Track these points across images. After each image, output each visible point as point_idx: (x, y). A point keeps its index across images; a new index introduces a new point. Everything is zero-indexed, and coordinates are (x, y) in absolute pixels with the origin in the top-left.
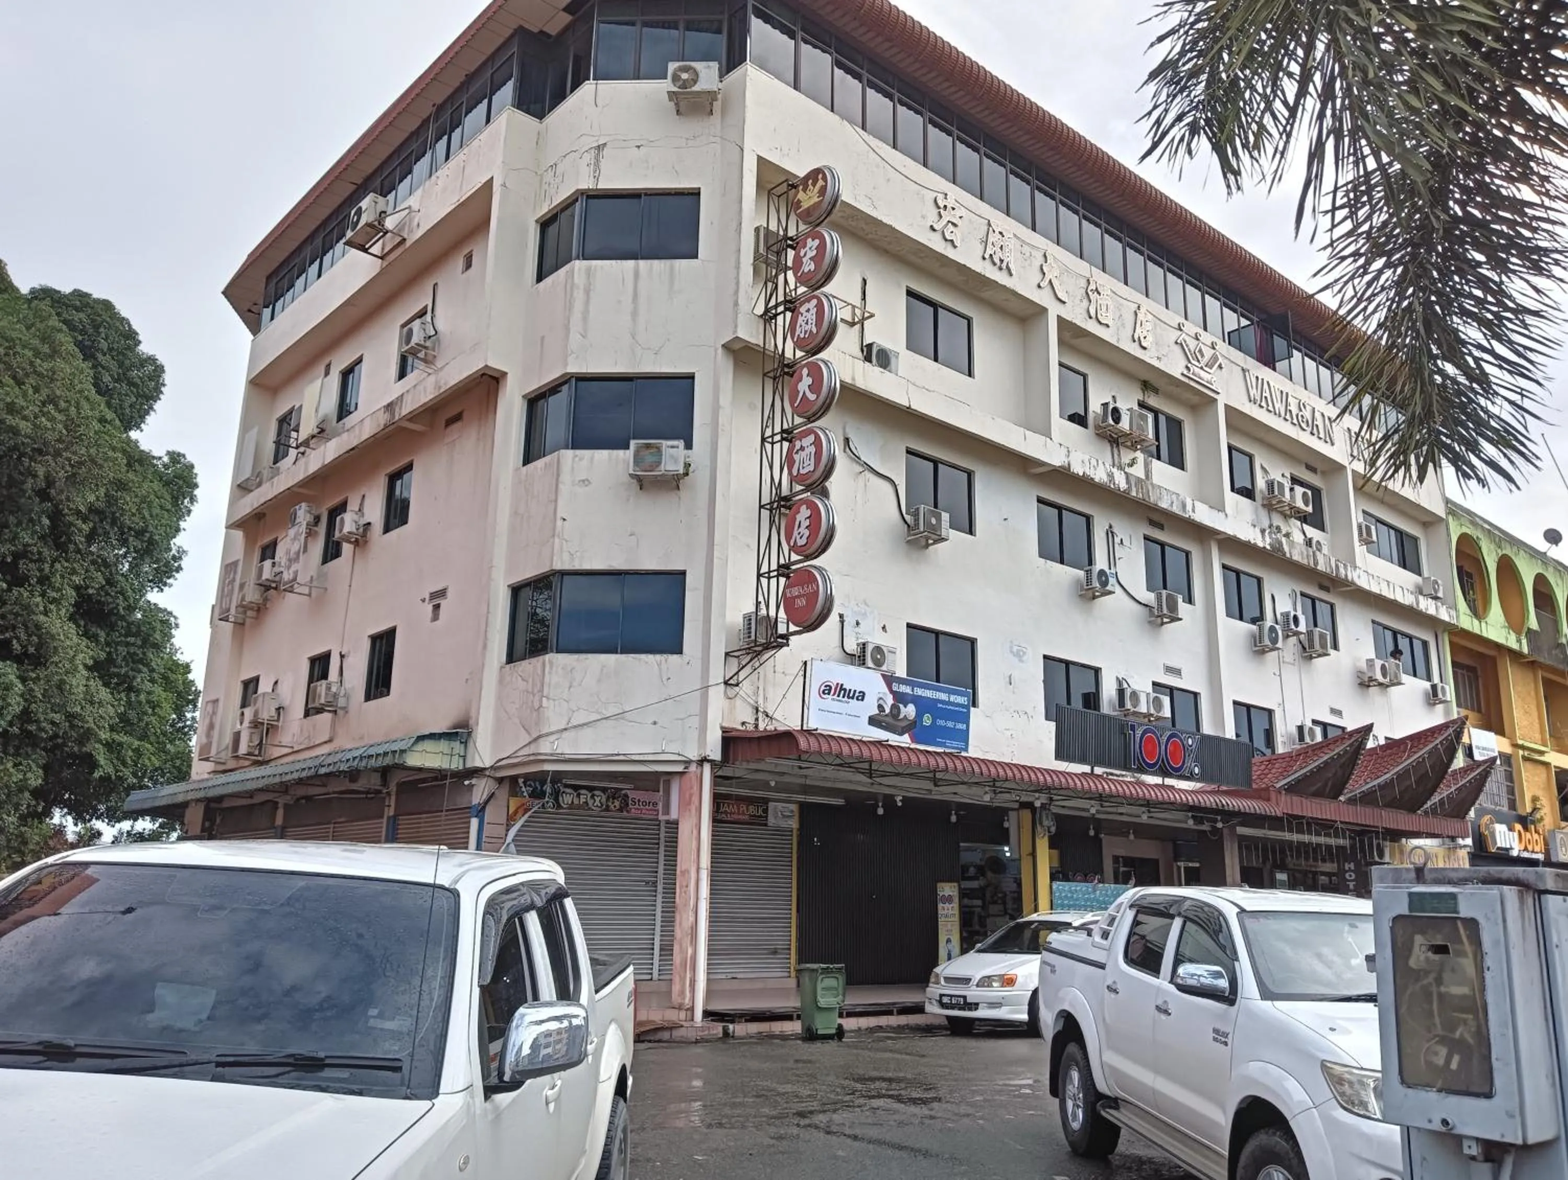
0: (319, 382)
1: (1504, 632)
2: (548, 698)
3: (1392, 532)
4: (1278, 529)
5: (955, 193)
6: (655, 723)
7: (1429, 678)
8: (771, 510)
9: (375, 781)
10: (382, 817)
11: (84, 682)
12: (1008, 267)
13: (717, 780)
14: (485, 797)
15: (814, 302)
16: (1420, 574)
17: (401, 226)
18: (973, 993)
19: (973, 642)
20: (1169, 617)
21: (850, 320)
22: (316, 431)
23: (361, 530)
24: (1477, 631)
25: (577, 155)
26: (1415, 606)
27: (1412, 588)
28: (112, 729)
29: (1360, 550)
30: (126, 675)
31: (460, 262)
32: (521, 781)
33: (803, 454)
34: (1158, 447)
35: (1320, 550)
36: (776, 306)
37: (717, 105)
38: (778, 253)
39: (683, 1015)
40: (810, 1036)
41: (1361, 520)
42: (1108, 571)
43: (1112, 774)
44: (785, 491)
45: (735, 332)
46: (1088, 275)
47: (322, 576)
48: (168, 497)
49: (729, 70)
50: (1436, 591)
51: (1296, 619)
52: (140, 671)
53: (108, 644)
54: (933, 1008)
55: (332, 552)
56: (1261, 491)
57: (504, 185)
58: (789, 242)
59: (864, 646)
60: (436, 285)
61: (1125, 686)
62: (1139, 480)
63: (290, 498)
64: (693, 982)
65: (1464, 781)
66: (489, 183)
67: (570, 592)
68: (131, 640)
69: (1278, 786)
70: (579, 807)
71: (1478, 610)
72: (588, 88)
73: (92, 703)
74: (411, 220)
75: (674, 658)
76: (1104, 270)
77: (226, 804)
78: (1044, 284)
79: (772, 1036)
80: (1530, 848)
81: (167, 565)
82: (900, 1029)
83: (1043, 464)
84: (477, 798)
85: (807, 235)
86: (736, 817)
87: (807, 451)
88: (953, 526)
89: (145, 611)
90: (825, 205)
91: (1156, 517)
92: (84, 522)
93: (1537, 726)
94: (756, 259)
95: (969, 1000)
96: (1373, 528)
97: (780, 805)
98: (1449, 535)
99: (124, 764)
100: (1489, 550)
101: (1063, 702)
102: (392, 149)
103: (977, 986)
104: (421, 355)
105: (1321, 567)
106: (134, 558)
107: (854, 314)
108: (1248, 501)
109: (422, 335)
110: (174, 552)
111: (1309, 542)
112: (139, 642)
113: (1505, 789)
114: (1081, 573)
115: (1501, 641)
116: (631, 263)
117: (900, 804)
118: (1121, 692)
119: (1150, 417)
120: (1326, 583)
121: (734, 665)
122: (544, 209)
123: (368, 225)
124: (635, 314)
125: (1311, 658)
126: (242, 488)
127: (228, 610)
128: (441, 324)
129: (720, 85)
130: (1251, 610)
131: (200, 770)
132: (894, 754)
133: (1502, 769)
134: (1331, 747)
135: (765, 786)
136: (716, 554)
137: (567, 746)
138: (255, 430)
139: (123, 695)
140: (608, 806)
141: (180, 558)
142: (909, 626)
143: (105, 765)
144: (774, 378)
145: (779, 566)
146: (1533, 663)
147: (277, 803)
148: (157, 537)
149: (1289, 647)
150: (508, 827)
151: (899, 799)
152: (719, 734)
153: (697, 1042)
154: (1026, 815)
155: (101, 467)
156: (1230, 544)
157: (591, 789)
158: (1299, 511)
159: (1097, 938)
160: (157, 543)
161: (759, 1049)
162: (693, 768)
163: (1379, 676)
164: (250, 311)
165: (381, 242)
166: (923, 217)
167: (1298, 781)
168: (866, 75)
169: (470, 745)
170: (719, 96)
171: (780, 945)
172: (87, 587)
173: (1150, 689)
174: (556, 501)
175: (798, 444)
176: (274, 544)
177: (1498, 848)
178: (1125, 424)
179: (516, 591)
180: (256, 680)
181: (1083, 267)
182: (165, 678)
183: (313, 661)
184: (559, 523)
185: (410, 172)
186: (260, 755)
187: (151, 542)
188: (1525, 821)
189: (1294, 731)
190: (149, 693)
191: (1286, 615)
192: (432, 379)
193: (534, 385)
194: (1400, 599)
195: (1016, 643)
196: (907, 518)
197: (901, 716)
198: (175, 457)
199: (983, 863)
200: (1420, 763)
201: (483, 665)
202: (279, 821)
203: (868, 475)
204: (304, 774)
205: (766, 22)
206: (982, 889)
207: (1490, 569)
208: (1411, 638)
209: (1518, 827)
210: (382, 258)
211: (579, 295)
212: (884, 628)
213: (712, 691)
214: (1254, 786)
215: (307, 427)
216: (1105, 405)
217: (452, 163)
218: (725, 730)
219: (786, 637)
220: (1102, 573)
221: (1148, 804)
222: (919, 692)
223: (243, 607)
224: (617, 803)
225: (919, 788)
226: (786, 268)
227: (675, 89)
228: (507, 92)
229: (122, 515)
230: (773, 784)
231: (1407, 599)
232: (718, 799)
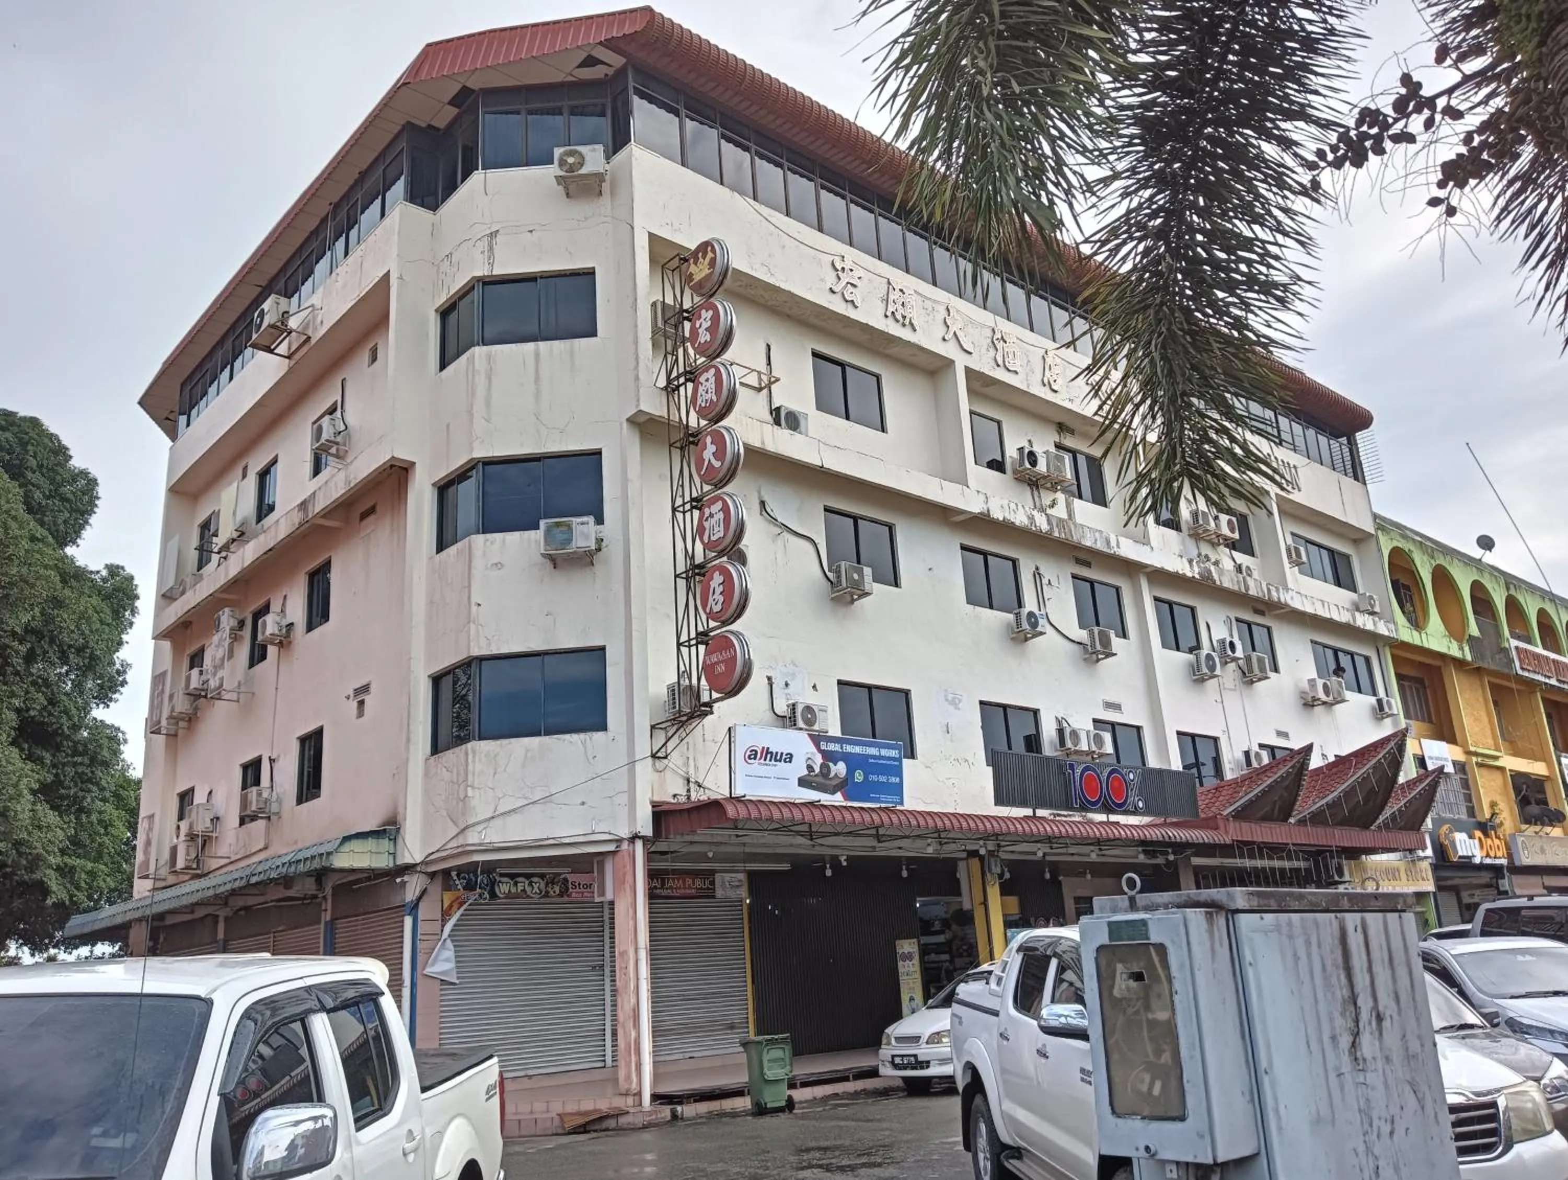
0: (235, 484)
1: (1445, 641)
2: (472, 787)
3: (1324, 552)
4: (1207, 558)
5: (852, 254)
6: (583, 803)
7: (1375, 693)
8: (687, 579)
9: (309, 886)
10: (319, 923)
11: (30, 807)
12: (911, 324)
13: (650, 856)
14: (417, 893)
15: (713, 371)
16: (1355, 591)
17: (306, 325)
18: (923, 1051)
19: (907, 693)
20: (1103, 653)
21: (756, 385)
22: (235, 534)
23: (284, 631)
24: (1417, 642)
25: (471, 243)
26: (1352, 622)
27: (1347, 606)
28: (63, 852)
29: (1292, 574)
30: (76, 797)
31: (366, 356)
32: (454, 874)
33: (713, 521)
34: (1079, 486)
35: (1250, 575)
36: (678, 377)
37: (606, 186)
38: (676, 327)
39: (630, 1101)
40: (760, 1110)
41: (1290, 541)
42: (1037, 612)
43: (1059, 815)
44: (699, 559)
45: (638, 406)
46: (993, 325)
47: (249, 680)
48: (108, 611)
49: (615, 152)
50: (1372, 606)
51: (1232, 645)
52: (89, 791)
53: (54, 766)
54: (887, 1071)
55: (258, 655)
56: (1187, 522)
57: (401, 278)
58: (685, 315)
59: (793, 707)
60: (344, 380)
61: (1065, 725)
62: (1060, 520)
63: (214, 603)
64: (639, 1065)
65: (1414, 793)
66: (387, 275)
67: (490, 679)
68: (79, 759)
69: (1225, 813)
70: (517, 896)
71: (1417, 622)
72: (477, 177)
73: (40, 828)
74: (314, 318)
75: (598, 736)
76: (1008, 319)
77: (170, 921)
78: (949, 336)
79: (722, 1114)
80: (1492, 854)
81: (111, 679)
82: (856, 1095)
83: (963, 512)
84: (410, 895)
85: (701, 307)
86: (681, 892)
87: (716, 517)
88: (875, 580)
89: (90, 729)
90: (716, 277)
91: (1082, 556)
92: (21, 643)
93: (1489, 732)
94: (654, 333)
95: (920, 1059)
96: (1302, 549)
97: (727, 877)
98: (1380, 550)
99: (78, 888)
100: (1423, 561)
101: (1004, 747)
102: (293, 250)
103: (927, 1043)
104: (333, 451)
105: (1253, 592)
106: (77, 676)
107: (760, 379)
108: (1174, 532)
109: (332, 431)
110: (118, 666)
111: (1239, 568)
112: (87, 761)
113: (1462, 797)
114: (1011, 617)
115: (1442, 649)
116: (530, 346)
117: (845, 864)
118: (1061, 731)
119: (1067, 458)
120: (1261, 607)
121: (660, 737)
122: (442, 299)
123: (271, 326)
124: (538, 395)
125: (1252, 682)
126: (166, 597)
127: (159, 722)
128: (352, 418)
129: (607, 167)
130: (1187, 639)
131: (141, 888)
132: (826, 813)
133: (1457, 777)
134: (1275, 770)
135: (704, 858)
136: (635, 627)
137: (494, 835)
138: (177, 538)
139: (72, 817)
140: (547, 892)
141: (125, 672)
142: (840, 683)
143: (58, 891)
144: (682, 448)
145: (698, 634)
146: (1478, 669)
147: (217, 916)
148: (98, 653)
149: (1229, 675)
150: (444, 922)
151: (843, 859)
152: (649, 809)
153: (645, 1127)
154: (975, 863)
155: (32, 586)
156: (1159, 576)
157: (528, 876)
158: (1226, 539)
159: (993, 985)
160: (99, 659)
161: (705, 1129)
162: (625, 846)
163: (1322, 695)
164: (167, 419)
165: (287, 341)
166: (822, 280)
167: (1245, 807)
168: (754, 147)
169: (400, 841)
170: (607, 178)
171: (737, 1018)
172: (28, 710)
173: (1090, 726)
174: (469, 586)
175: (707, 512)
176: (202, 651)
177: (1460, 857)
178: (1042, 467)
179: (437, 680)
180: (192, 790)
181: (986, 317)
182: (116, 795)
183: (245, 767)
184: (474, 608)
185: (311, 272)
186: (198, 868)
187: (93, 657)
188: (1485, 828)
189: (1242, 758)
190: (100, 813)
191: (1222, 642)
192: (342, 475)
193: (442, 473)
194: (1336, 617)
195: (950, 690)
196: (830, 575)
197: (832, 775)
198: (114, 570)
199: (948, 916)
200: (1365, 779)
201: (408, 759)
202: (221, 935)
203: (786, 535)
204: (237, 884)
205: (650, 102)
206: (949, 943)
207: (1425, 581)
208: (1352, 655)
209: (1478, 834)
210: (288, 357)
211: (481, 381)
212: (814, 687)
213: (638, 766)
214: (1202, 815)
215: (226, 531)
216: (1021, 450)
217: (351, 259)
218: (655, 805)
219: (709, 705)
220: (1031, 615)
221: (1098, 842)
222: (849, 749)
223: (174, 719)
224: (557, 889)
225: (862, 846)
226: (684, 341)
227: (563, 173)
228: (399, 187)
229: (61, 633)
230: (710, 855)
231: (1343, 617)
232: (652, 875)
